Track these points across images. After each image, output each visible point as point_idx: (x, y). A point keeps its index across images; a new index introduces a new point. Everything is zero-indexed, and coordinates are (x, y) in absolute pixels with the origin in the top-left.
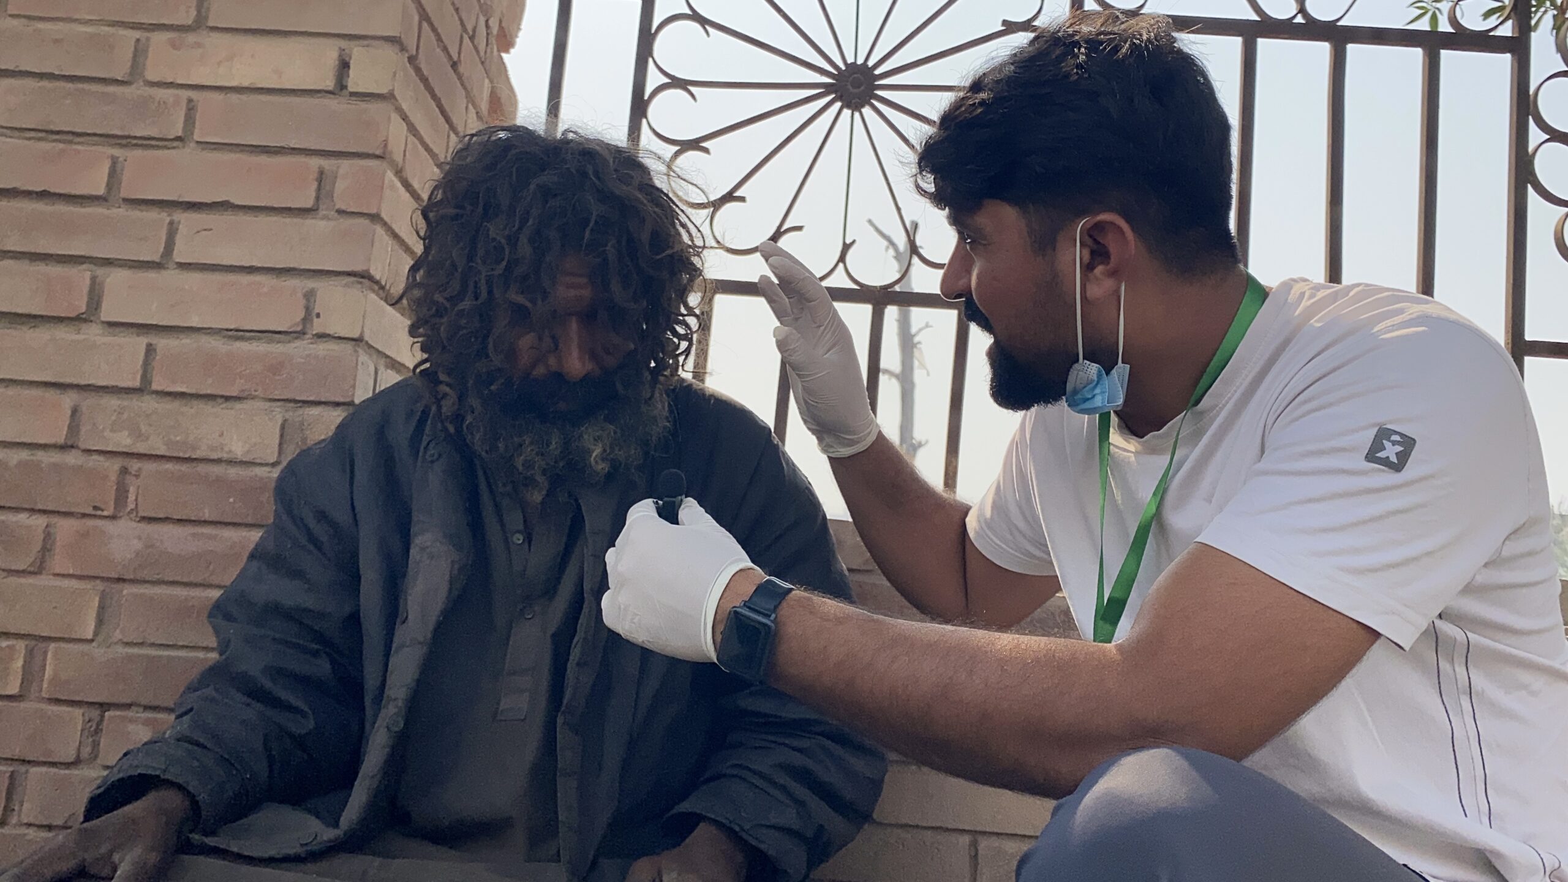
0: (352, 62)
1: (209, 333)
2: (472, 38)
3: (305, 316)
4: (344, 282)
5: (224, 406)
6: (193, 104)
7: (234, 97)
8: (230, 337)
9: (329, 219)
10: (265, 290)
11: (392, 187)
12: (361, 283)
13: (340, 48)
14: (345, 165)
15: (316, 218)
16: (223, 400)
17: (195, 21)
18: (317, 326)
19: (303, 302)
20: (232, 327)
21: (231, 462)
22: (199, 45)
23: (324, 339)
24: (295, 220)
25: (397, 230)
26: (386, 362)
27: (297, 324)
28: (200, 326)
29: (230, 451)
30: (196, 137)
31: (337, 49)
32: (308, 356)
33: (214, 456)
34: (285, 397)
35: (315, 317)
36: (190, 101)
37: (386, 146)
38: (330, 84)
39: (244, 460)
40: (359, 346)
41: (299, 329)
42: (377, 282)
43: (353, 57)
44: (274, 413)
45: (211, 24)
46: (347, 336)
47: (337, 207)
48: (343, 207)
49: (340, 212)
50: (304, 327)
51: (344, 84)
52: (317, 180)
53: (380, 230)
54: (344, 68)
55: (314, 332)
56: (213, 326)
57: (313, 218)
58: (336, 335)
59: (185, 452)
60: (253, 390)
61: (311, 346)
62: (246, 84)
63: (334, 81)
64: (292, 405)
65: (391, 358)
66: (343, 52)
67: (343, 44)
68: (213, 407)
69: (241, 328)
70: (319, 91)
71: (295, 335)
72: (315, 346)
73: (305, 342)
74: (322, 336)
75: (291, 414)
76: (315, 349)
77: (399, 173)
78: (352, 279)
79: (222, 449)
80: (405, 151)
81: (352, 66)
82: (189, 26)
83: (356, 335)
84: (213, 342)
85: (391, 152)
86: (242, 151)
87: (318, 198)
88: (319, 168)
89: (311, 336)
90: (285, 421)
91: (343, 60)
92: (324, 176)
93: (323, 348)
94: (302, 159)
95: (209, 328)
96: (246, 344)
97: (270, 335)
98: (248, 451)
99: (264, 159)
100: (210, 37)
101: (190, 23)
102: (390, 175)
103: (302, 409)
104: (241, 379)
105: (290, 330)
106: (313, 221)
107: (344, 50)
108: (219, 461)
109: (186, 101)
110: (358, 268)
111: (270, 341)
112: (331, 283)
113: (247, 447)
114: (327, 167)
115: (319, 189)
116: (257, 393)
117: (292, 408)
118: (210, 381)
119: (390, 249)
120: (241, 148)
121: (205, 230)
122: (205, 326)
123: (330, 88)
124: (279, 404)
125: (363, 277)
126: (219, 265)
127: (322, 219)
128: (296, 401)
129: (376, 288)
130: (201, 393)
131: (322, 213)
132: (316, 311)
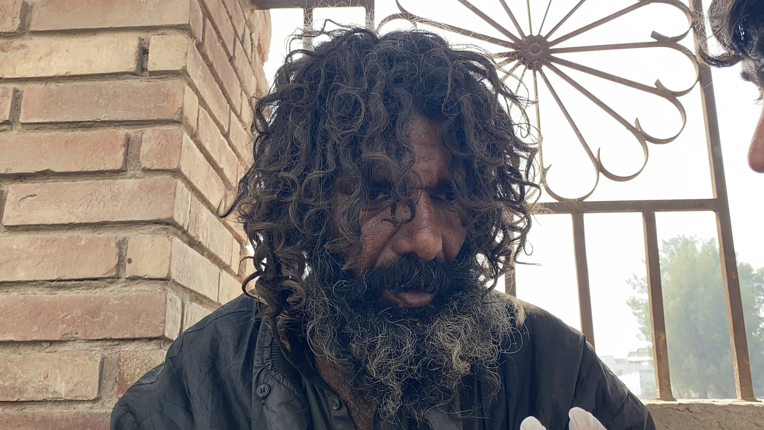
0: (150, 48)
1: (35, 285)
2: (242, 42)
3: (118, 263)
4: (152, 230)
5: (48, 350)
6: (19, 93)
7: (53, 86)
8: (52, 287)
9: (137, 178)
10: (83, 243)
11: (189, 147)
12: (166, 229)
13: (140, 38)
14: (149, 132)
15: (125, 178)
16: (48, 344)
17: (20, 28)
18: (129, 271)
19: (116, 250)
20: (55, 278)
21: (56, 401)
22: (23, 46)
23: (137, 282)
24: (107, 181)
25: (195, 184)
26: (191, 296)
27: (111, 271)
28: (26, 279)
29: (55, 392)
30: (22, 120)
31: (137, 39)
32: (121, 298)
33: (40, 397)
34: (104, 337)
35: (127, 263)
36: (16, 91)
37: (182, 112)
38: (132, 66)
39: (68, 398)
40: (167, 285)
41: (114, 274)
42: (180, 228)
43: (151, 44)
44: (94, 352)
45: (32, 28)
46: (155, 277)
47: (143, 166)
48: (148, 166)
49: (147, 171)
50: (118, 271)
51: (144, 66)
52: (124, 145)
53: (180, 184)
54: (144, 54)
55: (127, 276)
56: (38, 279)
57: (122, 178)
58: (146, 277)
59: (13, 396)
60: (74, 332)
61: (125, 289)
62: (62, 73)
63: (135, 66)
64: (108, 343)
65: (195, 292)
66: (143, 42)
67: (142, 35)
68: (39, 351)
69: (64, 278)
70: (124, 73)
71: (110, 280)
72: (128, 288)
73: (119, 286)
74: (134, 279)
75: (109, 352)
76: (128, 291)
77: (194, 136)
78: (159, 227)
79: (47, 390)
80: (198, 119)
81: (150, 52)
82: (15, 32)
83: (164, 275)
84: (38, 292)
85: (187, 119)
86: (60, 128)
87: (126, 161)
88: (126, 136)
89: (125, 280)
90: (104, 359)
91: (143, 48)
92: (130, 142)
93: (134, 289)
94: (111, 130)
95: (34, 281)
96: (68, 291)
97: (88, 282)
98: (72, 391)
99: (79, 133)
100: (32, 39)
101: (15, 30)
102: (186, 137)
103: (119, 347)
104: (63, 324)
105: (106, 276)
106: (123, 180)
107: (143, 40)
108: (44, 402)
109: (12, 91)
110: (163, 216)
111: (89, 287)
112: (140, 231)
113: (70, 387)
114: (133, 135)
115: (126, 154)
116: (77, 335)
117: (111, 346)
118: (36, 328)
119: (190, 200)
120: (59, 125)
121: (30, 196)
122: (30, 279)
123: (133, 70)
124: (98, 343)
125: (168, 224)
126: (43, 225)
127: (130, 178)
128: (114, 340)
129: (180, 233)
130: (28, 340)
131: (129, 174)
132: (128, 257)
